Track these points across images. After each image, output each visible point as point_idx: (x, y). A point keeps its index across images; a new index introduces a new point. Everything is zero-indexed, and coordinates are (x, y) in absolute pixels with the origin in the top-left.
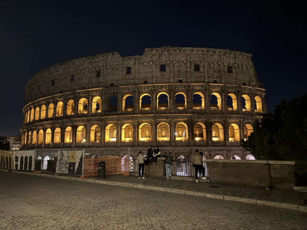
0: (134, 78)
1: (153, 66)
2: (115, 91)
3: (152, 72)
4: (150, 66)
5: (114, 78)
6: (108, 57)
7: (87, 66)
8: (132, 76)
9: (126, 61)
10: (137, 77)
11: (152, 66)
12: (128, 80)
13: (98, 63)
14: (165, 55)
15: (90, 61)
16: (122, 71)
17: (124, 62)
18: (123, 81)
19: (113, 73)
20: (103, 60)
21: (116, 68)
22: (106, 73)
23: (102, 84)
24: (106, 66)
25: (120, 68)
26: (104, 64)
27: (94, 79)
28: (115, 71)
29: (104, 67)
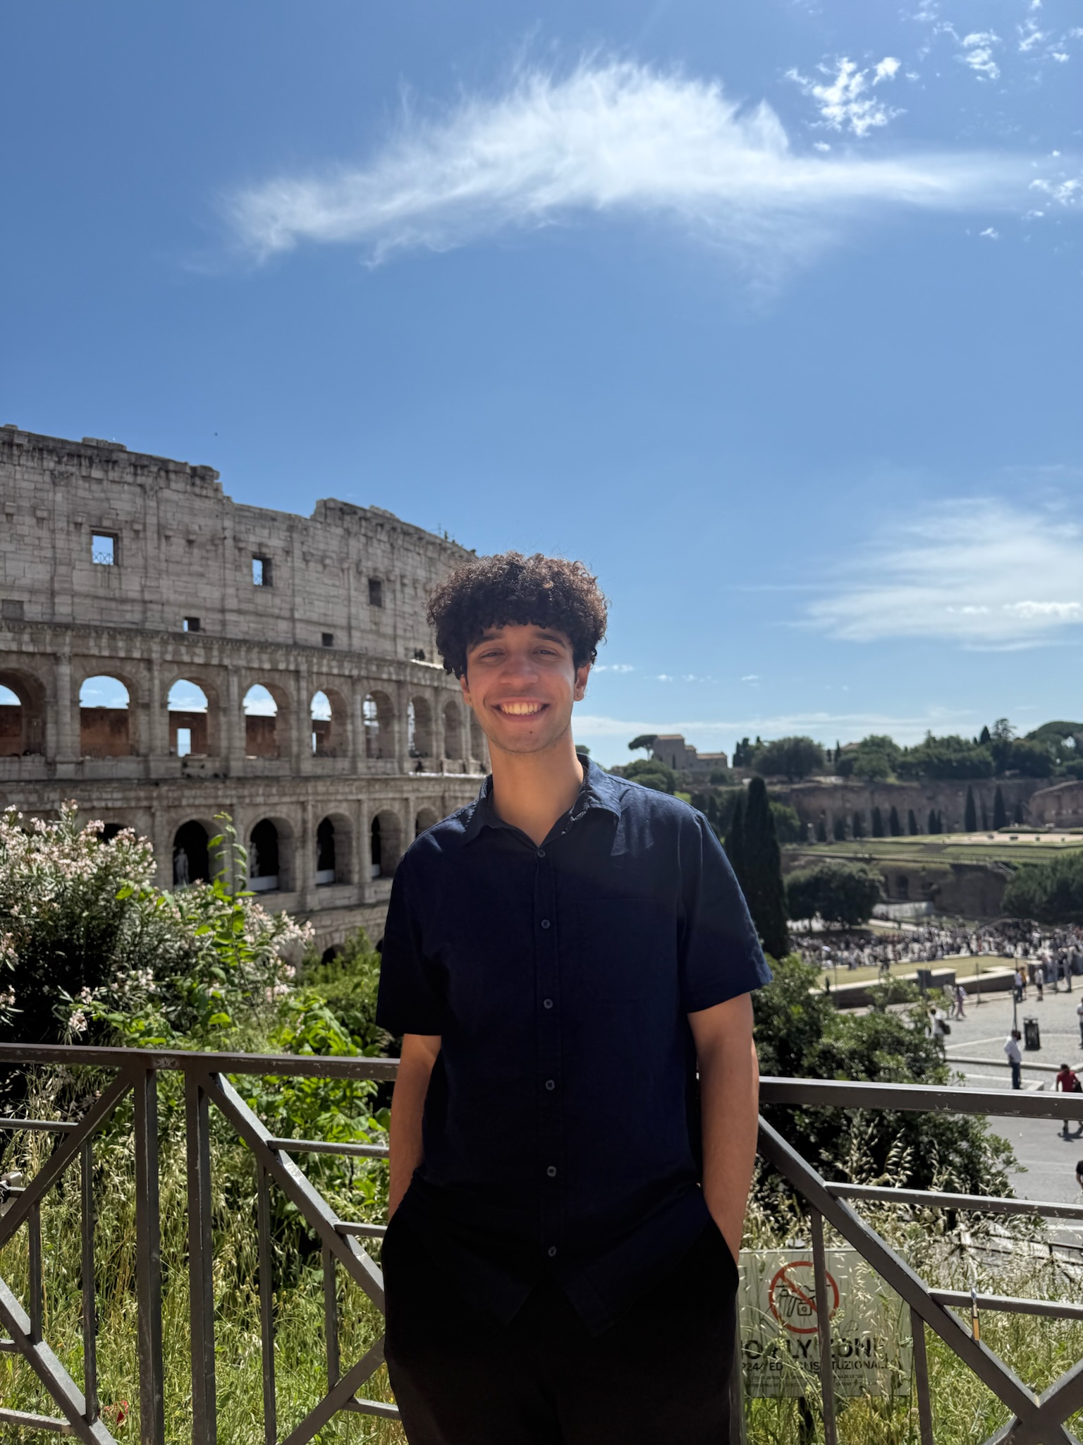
0: (286, 613)
1: (352, 578)
2: (215, 661)
3: (346, 603)
4: (341, 574)
5: (202, 595)
6: (168, 479)
8: (277, 601)
9: (254, 527)
10: (302, 612)
11: (346, 577)
12: (264, 619)
13: (103, 491)
14: (380, 541)
15: (59, 462)
16: (238, 568)
17: (243, 528)
18: (242, 618)
19: (192, 568)
20: (141, 486)
21: (209, 547)
22: (159, 560)
23: (135, 608)
24: (159, 524)
25: (230, 551)
26: (145, 507)
27: (84, 573)
28: (202, 558)
29: (145, 525)
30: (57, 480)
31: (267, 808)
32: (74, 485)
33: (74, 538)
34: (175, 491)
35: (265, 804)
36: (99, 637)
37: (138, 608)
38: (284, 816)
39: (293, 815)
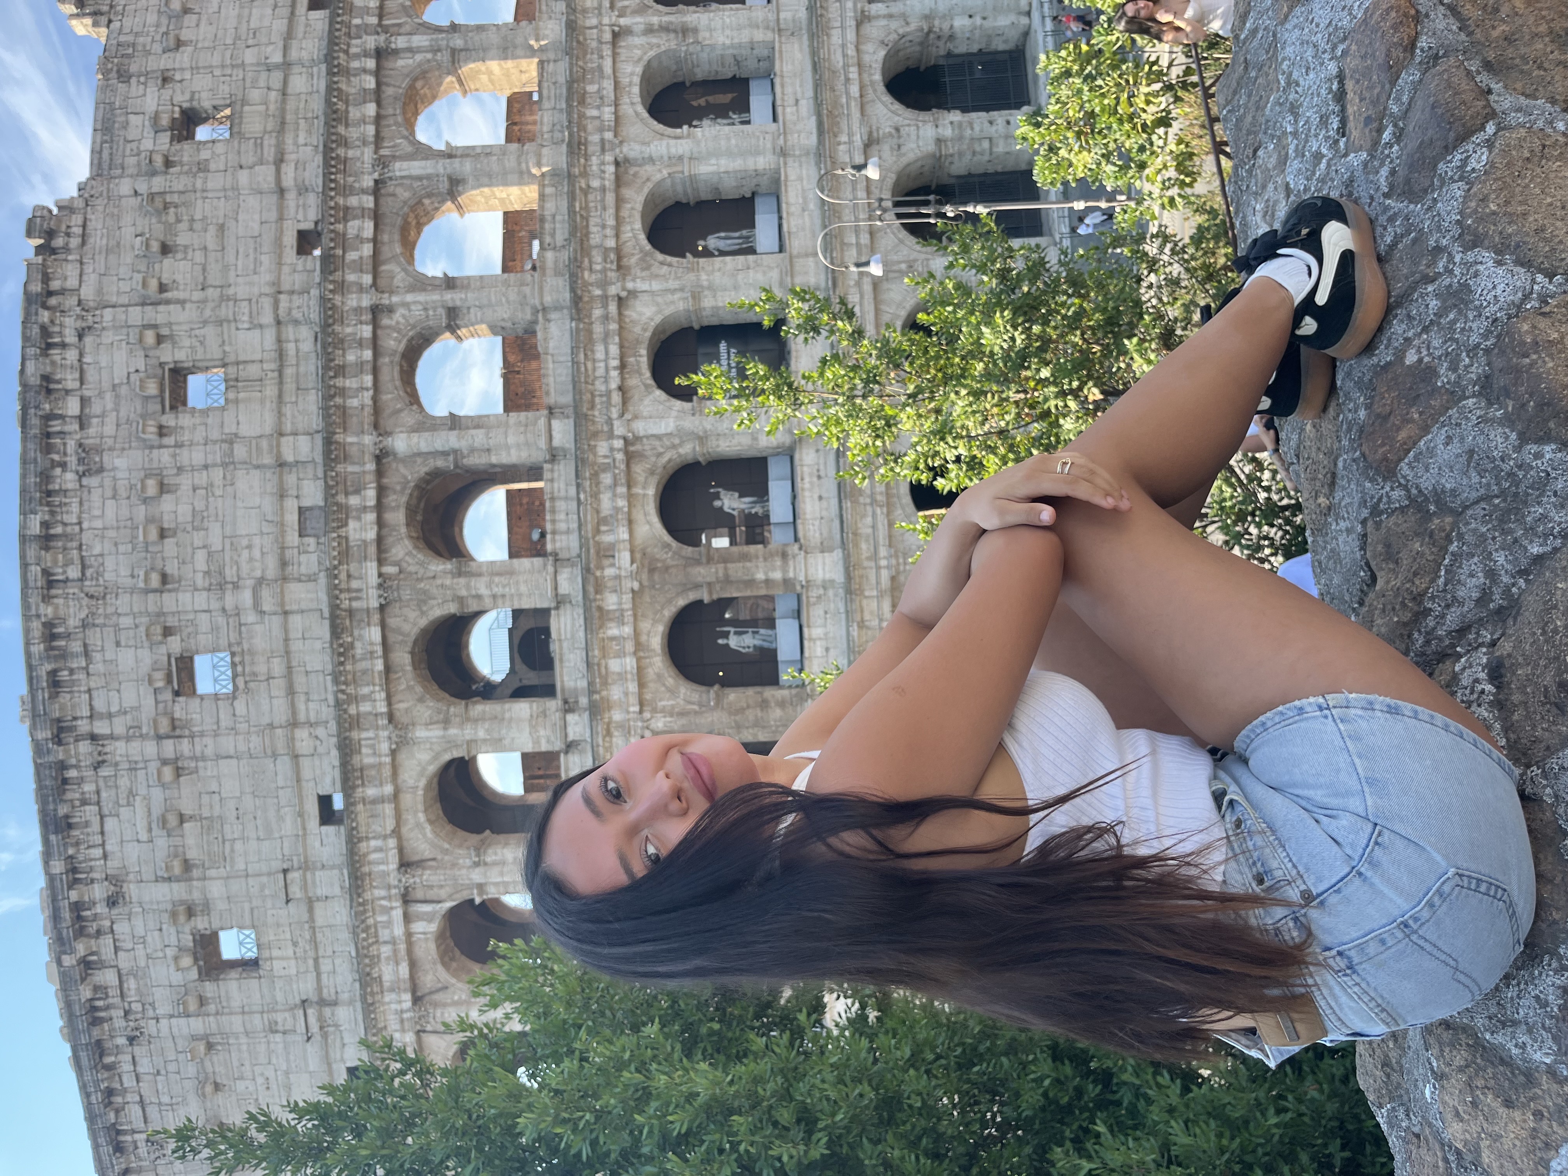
2: (369, 202)
5: (256, 227)
6: (62, 292)
7: (110, 503)
8: (255, 95)
9: (126, 141)
10: (271, 50)
13: (101, 394)
15: (63, 465)
16: (204, 167)
17: (130, 161)
18: (291, 157)
19: (211, 246)
20: (80, 337)
21: (171, 218)
22: (204, 301)
23: (291, 337)
24: (143, 304)
25: (175, 181)
26: (116, 328)
27: (240, 418)
28: (191, 229)
29: (146, 327)
30: (94, 467)
31: (625, 100)
32: (98, 441)
33: (186, 437)
34: (80, 282)
35: (616, 105)
36: (342, 392)
37: (290, 332)
38: (639, 70)
39: (639, 52)
